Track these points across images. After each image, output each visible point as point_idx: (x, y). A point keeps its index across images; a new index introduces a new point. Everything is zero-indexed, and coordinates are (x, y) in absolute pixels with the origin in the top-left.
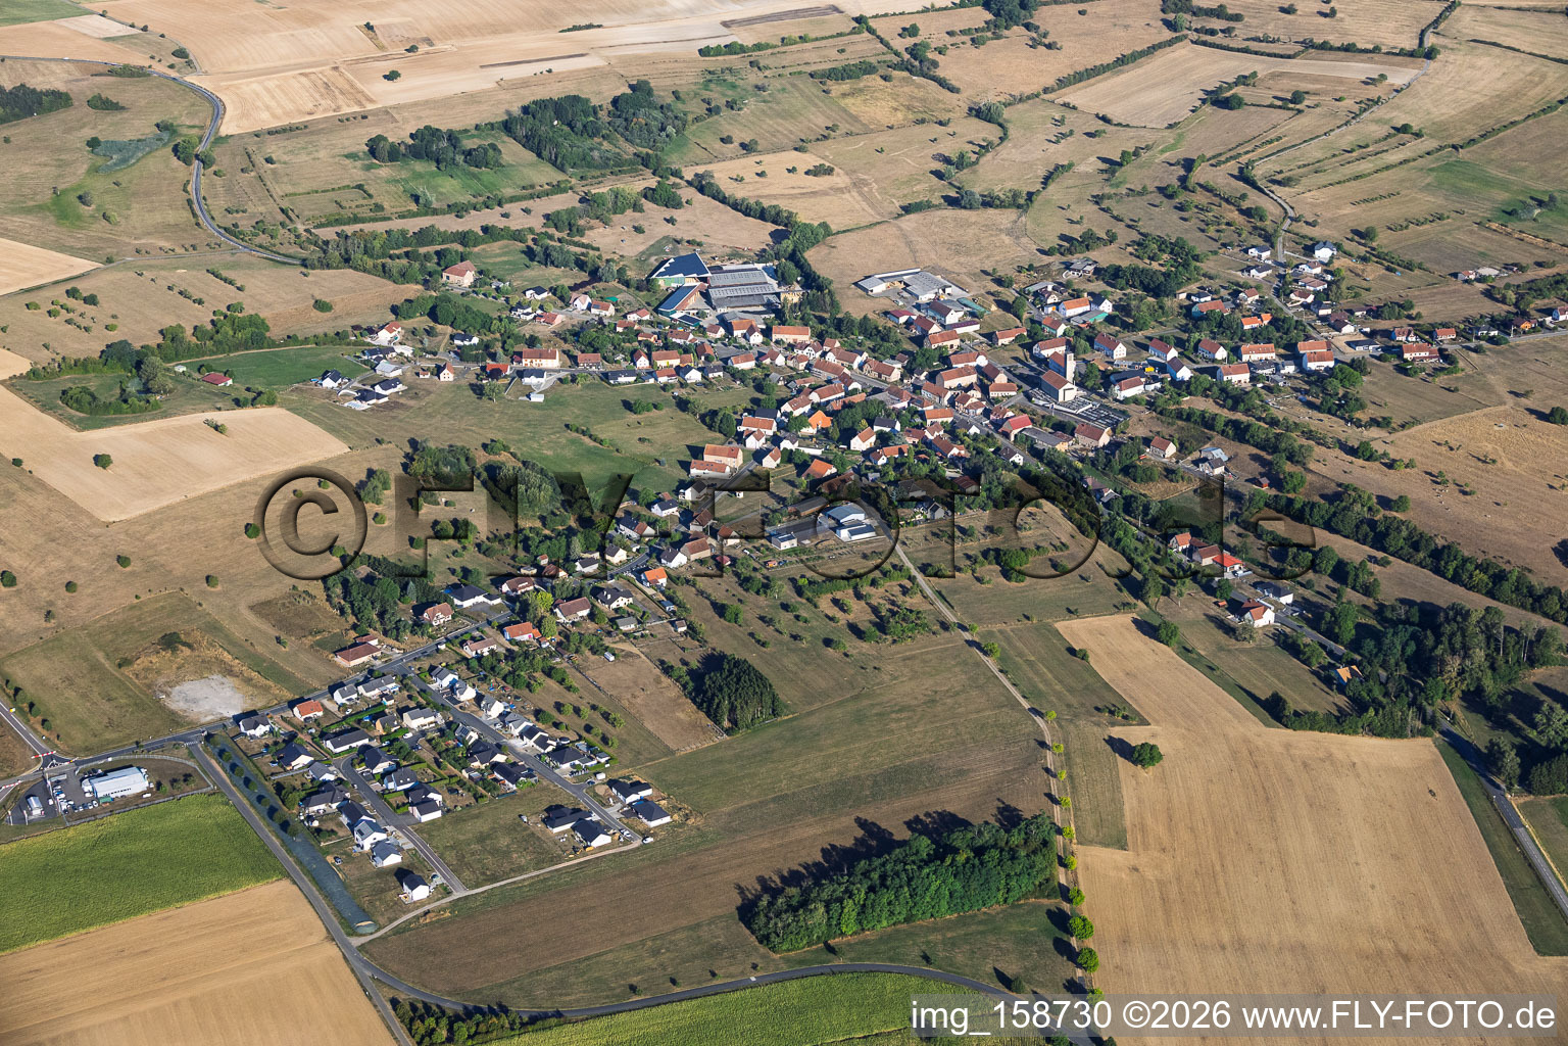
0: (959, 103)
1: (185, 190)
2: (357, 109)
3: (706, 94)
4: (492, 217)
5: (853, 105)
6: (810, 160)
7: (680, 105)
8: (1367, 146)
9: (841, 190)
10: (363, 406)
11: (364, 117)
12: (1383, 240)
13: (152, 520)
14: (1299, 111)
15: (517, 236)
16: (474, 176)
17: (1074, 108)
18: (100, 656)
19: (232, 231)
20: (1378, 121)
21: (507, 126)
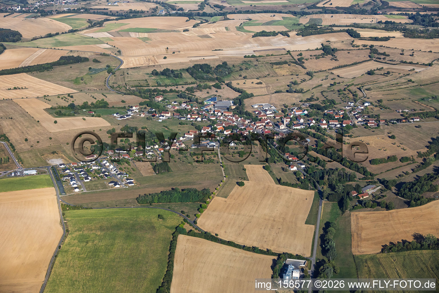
0: (305, 71)
1: (106, 79)
2: (153, 64)
3: (241, 66)
4: (174, 88)
5: (277, 71)
6: (259, 81)
7: (233, 68)
8: (398, 84)
9: (262, 88)
10: (120, 119)
11: (154, 66)
12: (384, 103)
13: (60, 133)
14: (387, 76)
15: (178, 92)
16: (175, 80)
17: (333, 74)
18: (39, 154)
19: (112, 87)
20: (405, 79)
21: (187, 70)
